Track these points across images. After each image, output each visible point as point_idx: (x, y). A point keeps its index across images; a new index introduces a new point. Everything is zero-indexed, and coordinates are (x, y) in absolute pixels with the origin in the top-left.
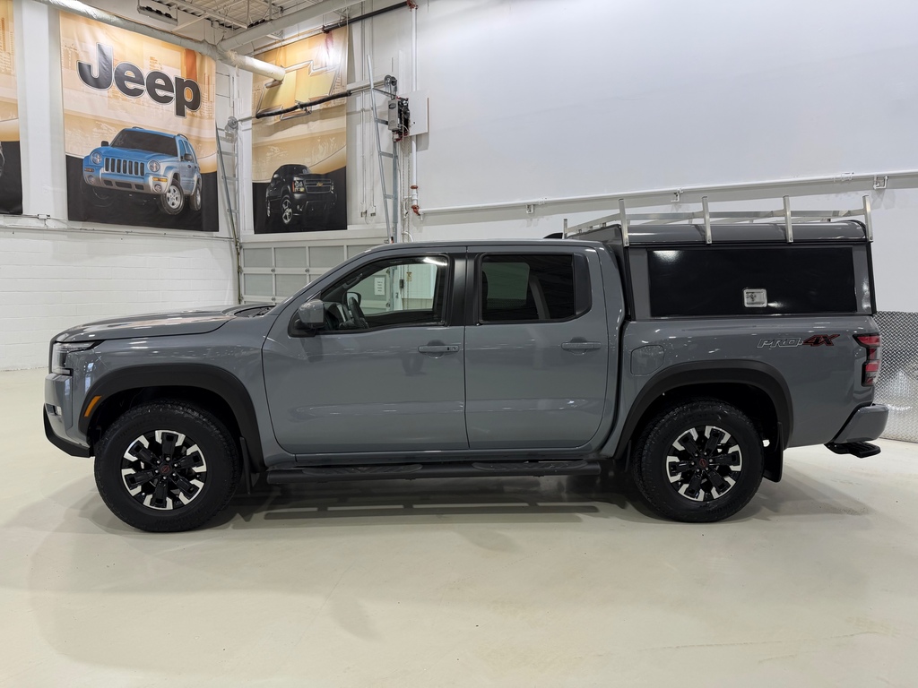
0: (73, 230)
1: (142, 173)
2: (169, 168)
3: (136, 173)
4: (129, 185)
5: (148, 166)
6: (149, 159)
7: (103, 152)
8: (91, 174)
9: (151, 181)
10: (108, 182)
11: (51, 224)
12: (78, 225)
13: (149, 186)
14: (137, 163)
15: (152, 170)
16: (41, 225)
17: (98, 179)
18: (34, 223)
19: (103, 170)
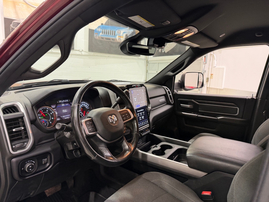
0: (90, 55)
1: (115, 35)
2: (124, 32)
3: (112, 34)
4: (109, 39)
5: (117, 32)
6: (117, 29)
7: (101, 27)
8: (97, 35)
9: (117, 37)
10: (102, 38)
11: (83, 53)
12: (92, 53)
13: (116, 40)
14: (113, 31)
15: (118, 33)
16: (80, 53)
17: (99, 37)
18: (78, 53)
19: (101, 34)
